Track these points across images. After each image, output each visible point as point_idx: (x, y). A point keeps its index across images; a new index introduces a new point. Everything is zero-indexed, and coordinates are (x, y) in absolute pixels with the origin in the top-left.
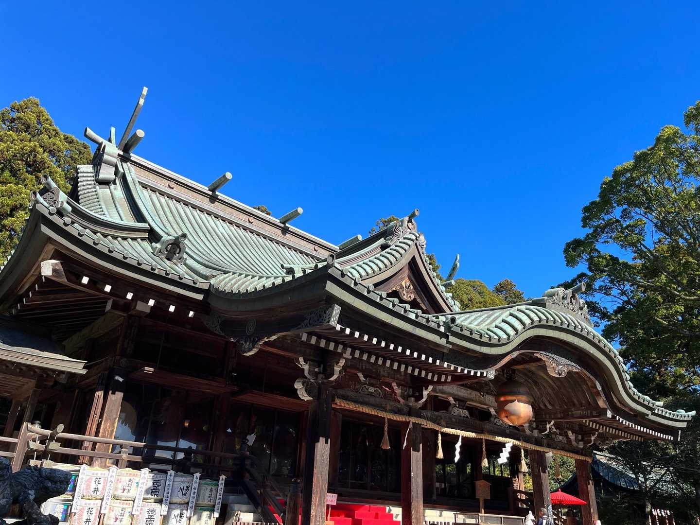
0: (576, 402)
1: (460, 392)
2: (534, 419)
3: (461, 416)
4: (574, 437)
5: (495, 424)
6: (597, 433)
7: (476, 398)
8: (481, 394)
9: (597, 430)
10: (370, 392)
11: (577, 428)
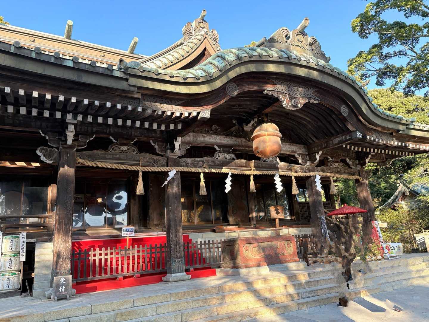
0: (333, 131)
1: (224, 140)
2: (307, 153)
3: (226, 159)
4: (351, 162)
5: (264, 161)
6: (370, 156)
7: (241, 143)
8: (246, 140)
9: (369, 153)
10: (122, 150)
11: (354, 155)
